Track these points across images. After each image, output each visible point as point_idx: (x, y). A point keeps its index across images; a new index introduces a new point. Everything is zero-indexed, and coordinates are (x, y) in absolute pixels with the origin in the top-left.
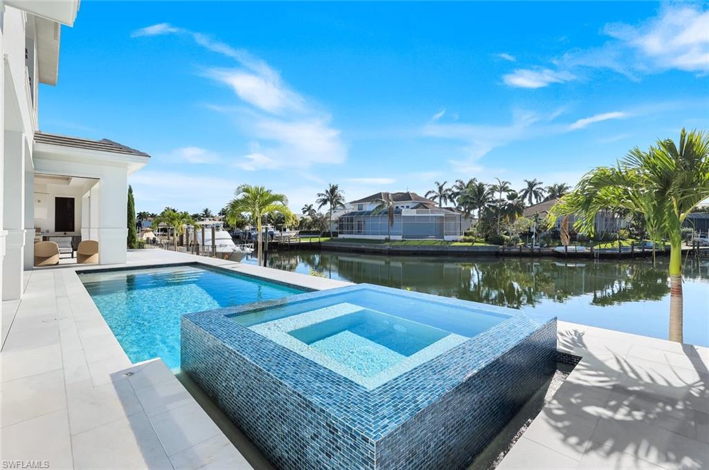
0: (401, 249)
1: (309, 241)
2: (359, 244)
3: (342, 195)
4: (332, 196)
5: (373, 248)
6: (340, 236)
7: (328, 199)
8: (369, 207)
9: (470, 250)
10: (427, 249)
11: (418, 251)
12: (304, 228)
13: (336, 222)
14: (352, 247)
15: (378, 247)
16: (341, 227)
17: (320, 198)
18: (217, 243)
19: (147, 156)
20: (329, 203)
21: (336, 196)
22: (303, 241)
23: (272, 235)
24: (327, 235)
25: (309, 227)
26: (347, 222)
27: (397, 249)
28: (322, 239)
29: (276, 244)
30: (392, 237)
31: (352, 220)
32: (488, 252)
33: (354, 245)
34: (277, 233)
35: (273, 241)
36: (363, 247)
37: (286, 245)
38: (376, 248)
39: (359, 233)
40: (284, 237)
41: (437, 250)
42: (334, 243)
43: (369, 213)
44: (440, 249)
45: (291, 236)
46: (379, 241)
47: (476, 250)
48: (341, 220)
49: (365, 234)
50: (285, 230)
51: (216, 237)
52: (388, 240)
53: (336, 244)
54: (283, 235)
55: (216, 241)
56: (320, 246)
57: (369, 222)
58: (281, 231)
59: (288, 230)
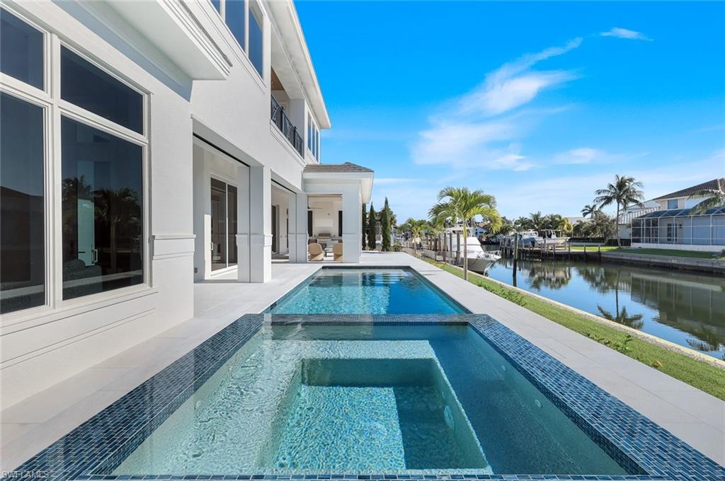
1: (583, 251)
2: (667, 257)
3: (637, 189)
4: (622, 191)
5: (695, 264)
6: (634, 245)
7: (614, 197)
8: (688, 203)
12: (580, 233)
13: (629, 226)
15: (705, 263)
16: (636, 233)
17: (598, 196)
18: (468, 248)
19: (371, 171)
20: (615, 202)
21: (627, 191)
22: (574, 250)
23: (533, 242)
24: (612, 243)
25: (587, 233)
26: (647, 226)
28: (604, 249)
29: (538, 252)
31: (655, 224)
33: (657, 259)
34: (540, 240)
35: (535, 249)
36: (673, 261)
37: (550, 254)
38: (699, 265)
39: (669, 241)
40: (548, 244)
42: (621, 254)
43: (687, 212)
45: (558, 243)
46: (710, 255)
48: (636, 223)
49: (681, 243)
50: (550, 236)
51: (467, 243)
53: (626, 256)
54: (547, 242)
55: (468, 247)
56: (600, 257)
57: (689, 225)
58: (544, 237)
59: (554, 236)
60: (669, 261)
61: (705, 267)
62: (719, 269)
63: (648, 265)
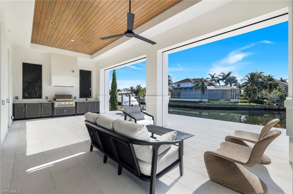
0: (211, 106)
5: (194, 105)
9: (250, 107)
10: (226, 106)
11: (221, 107)
14: (181, 105)
27: (209, 106)
30: (203, 100)
32: (260, 108)
36: (188, 105)
38: (196, 106)
41: (231, 107)
44: (233, 107)
47: (253, 107)
52: (201, 102)
60: (186, 105)
61: (198, 106)
62: (202, 107)
63: (179, 106)
